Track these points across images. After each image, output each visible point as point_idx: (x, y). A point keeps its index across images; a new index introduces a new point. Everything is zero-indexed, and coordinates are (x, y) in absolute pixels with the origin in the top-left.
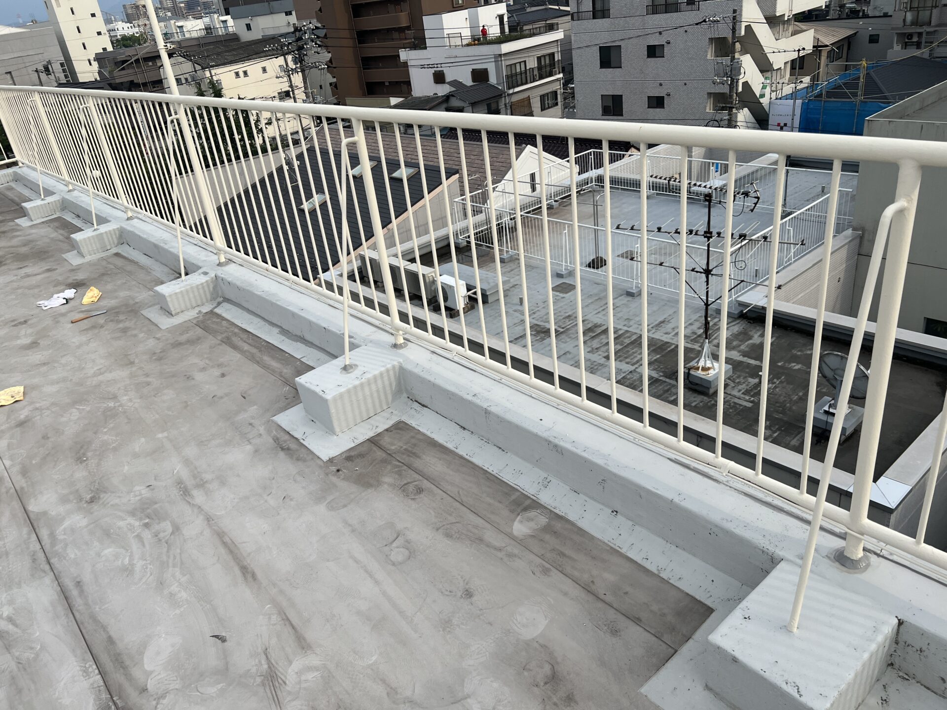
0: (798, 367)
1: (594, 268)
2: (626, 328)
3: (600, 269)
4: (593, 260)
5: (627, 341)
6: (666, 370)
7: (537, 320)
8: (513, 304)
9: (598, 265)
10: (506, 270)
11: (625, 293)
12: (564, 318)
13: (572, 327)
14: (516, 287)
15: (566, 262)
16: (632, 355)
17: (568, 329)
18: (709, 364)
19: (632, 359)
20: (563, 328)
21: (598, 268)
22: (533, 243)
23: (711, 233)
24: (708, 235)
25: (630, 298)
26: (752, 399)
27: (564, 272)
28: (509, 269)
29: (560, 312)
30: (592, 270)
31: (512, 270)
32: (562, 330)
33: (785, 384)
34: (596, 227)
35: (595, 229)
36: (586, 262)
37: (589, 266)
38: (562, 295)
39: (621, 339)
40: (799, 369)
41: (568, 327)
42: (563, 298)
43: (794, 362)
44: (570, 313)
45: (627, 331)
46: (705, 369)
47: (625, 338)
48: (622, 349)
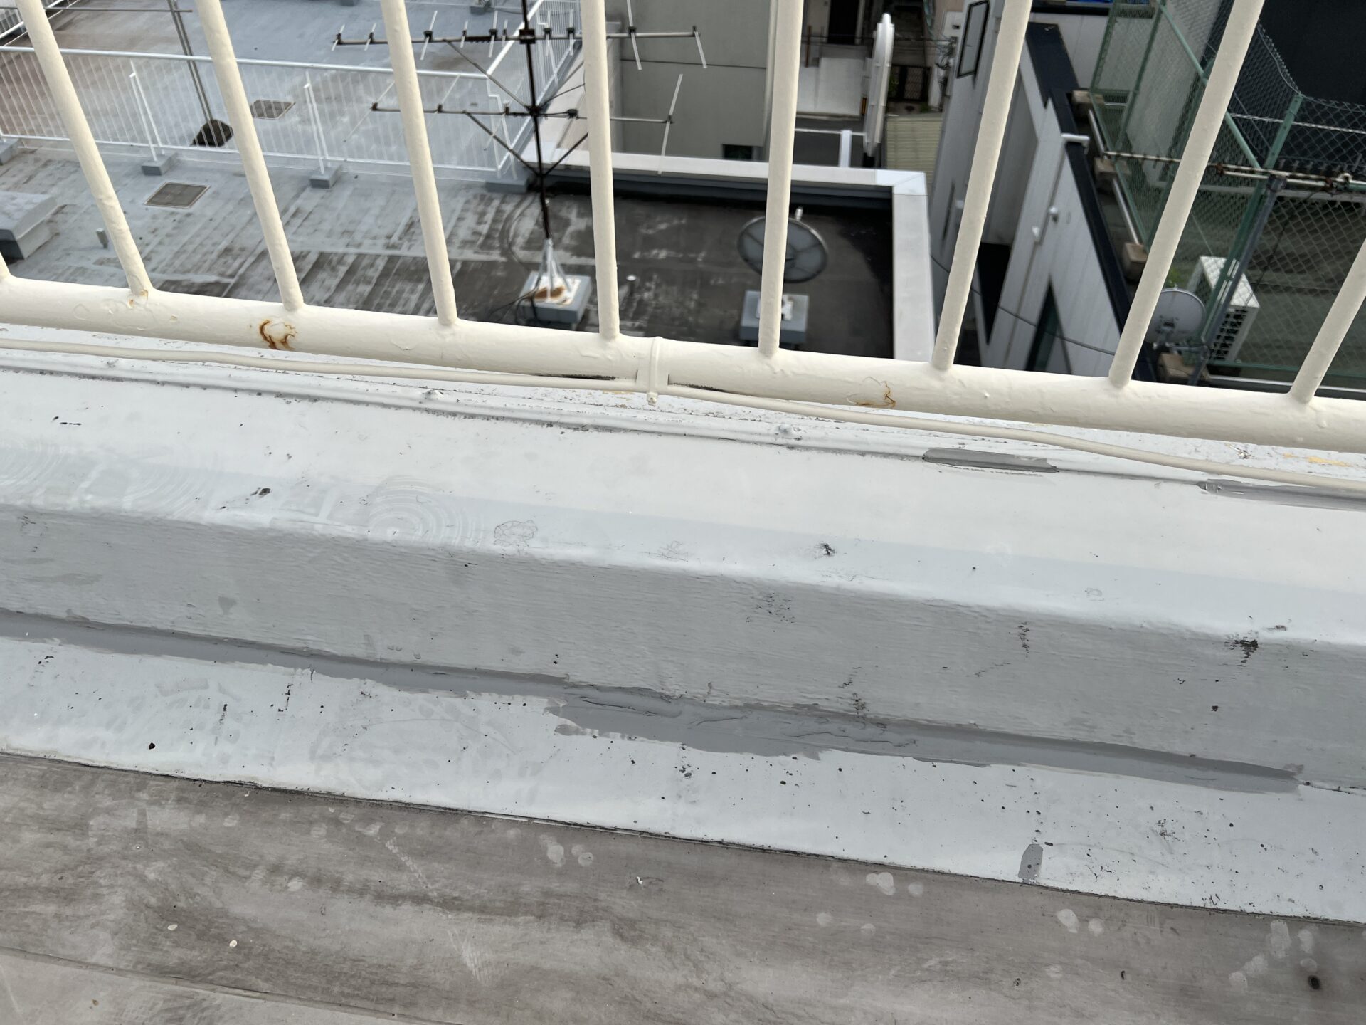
0: (663, 254)
1: (211, 144)
2: (353, 250)
3: (226, 144)
4: (206, 128)
5: (374, 274)
6: (477, 310)
7: (164, 272)
8: (84, 249)
9: (219, 135)
10: (16, 179)
11: (308, 183)
12: (220, 256)
13: (247, 269)
14: (65, 210)
15: (154, 141)
16: (400, 298)
17: (242, 277)
18: (558, 282)
19: (404, 305)
20: (232, 276)
21: (221, 144)
22: (41, 112)
23: (532, 32)
24: (529, 37)
25: (321, 193)
26: (637, 324)
27: (158, 163)
28: (21, 177)
29: (201, 244)
30: (208, 149)
31: (30, 178)
32: (232, 281)
33: (664, 287)
34: (189, 57)
35: (189, 61)
36: (190, 136)
37: (202, 143)
38: (182, 210)
39: (360, 273)
40: (668, 258)
41: (241, 271)
42: (188, 215)
43: (653, 248)
44: (224, 244)
45: (360, 256)
46: (556, 292)
47: (365, 268)
48: (373, 290)
